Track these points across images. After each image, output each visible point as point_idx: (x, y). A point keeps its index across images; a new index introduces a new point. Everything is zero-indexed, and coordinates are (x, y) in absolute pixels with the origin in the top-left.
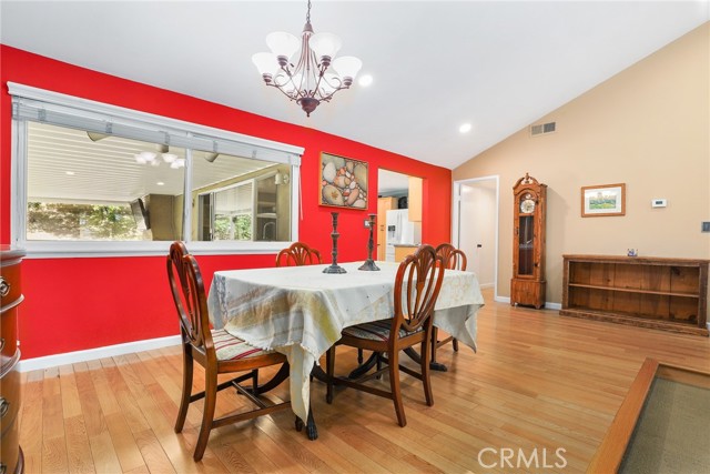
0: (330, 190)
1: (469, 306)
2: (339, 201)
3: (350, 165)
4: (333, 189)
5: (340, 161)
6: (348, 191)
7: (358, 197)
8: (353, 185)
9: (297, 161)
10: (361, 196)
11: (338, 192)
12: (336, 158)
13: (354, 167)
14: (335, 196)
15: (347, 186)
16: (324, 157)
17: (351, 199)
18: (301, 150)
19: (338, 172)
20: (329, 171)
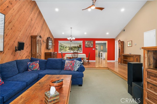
0: (86, 45)
1: (83, 58)
2: (88, 46)
3: (90, 42)
4: (87, 45)
5: (88, 41)
8: (90, 44)
9: (82, 42)
10: (92, 45)
14: (87, 46)
16: (86, 41)
17: (90, 46)
18: (82, 41)
19: (88, 43)
20: (86, 43)
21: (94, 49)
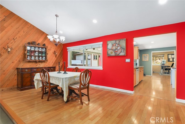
3: (117, 42)
4: (111, 51)
5: (113, 42)
6: (117, 50)
7: (121, 52)
8: (119, 48)
10: (123, 51)
11: (113, 52)
12: (112, 41)
13: (119, 42)
14: (112, 53)
15: (116, 49)
16: (108, 42)
17: (118, 53)
18: (102, 43)
19: (113, 45)
20: (110, 46)
21: (128, 60)
